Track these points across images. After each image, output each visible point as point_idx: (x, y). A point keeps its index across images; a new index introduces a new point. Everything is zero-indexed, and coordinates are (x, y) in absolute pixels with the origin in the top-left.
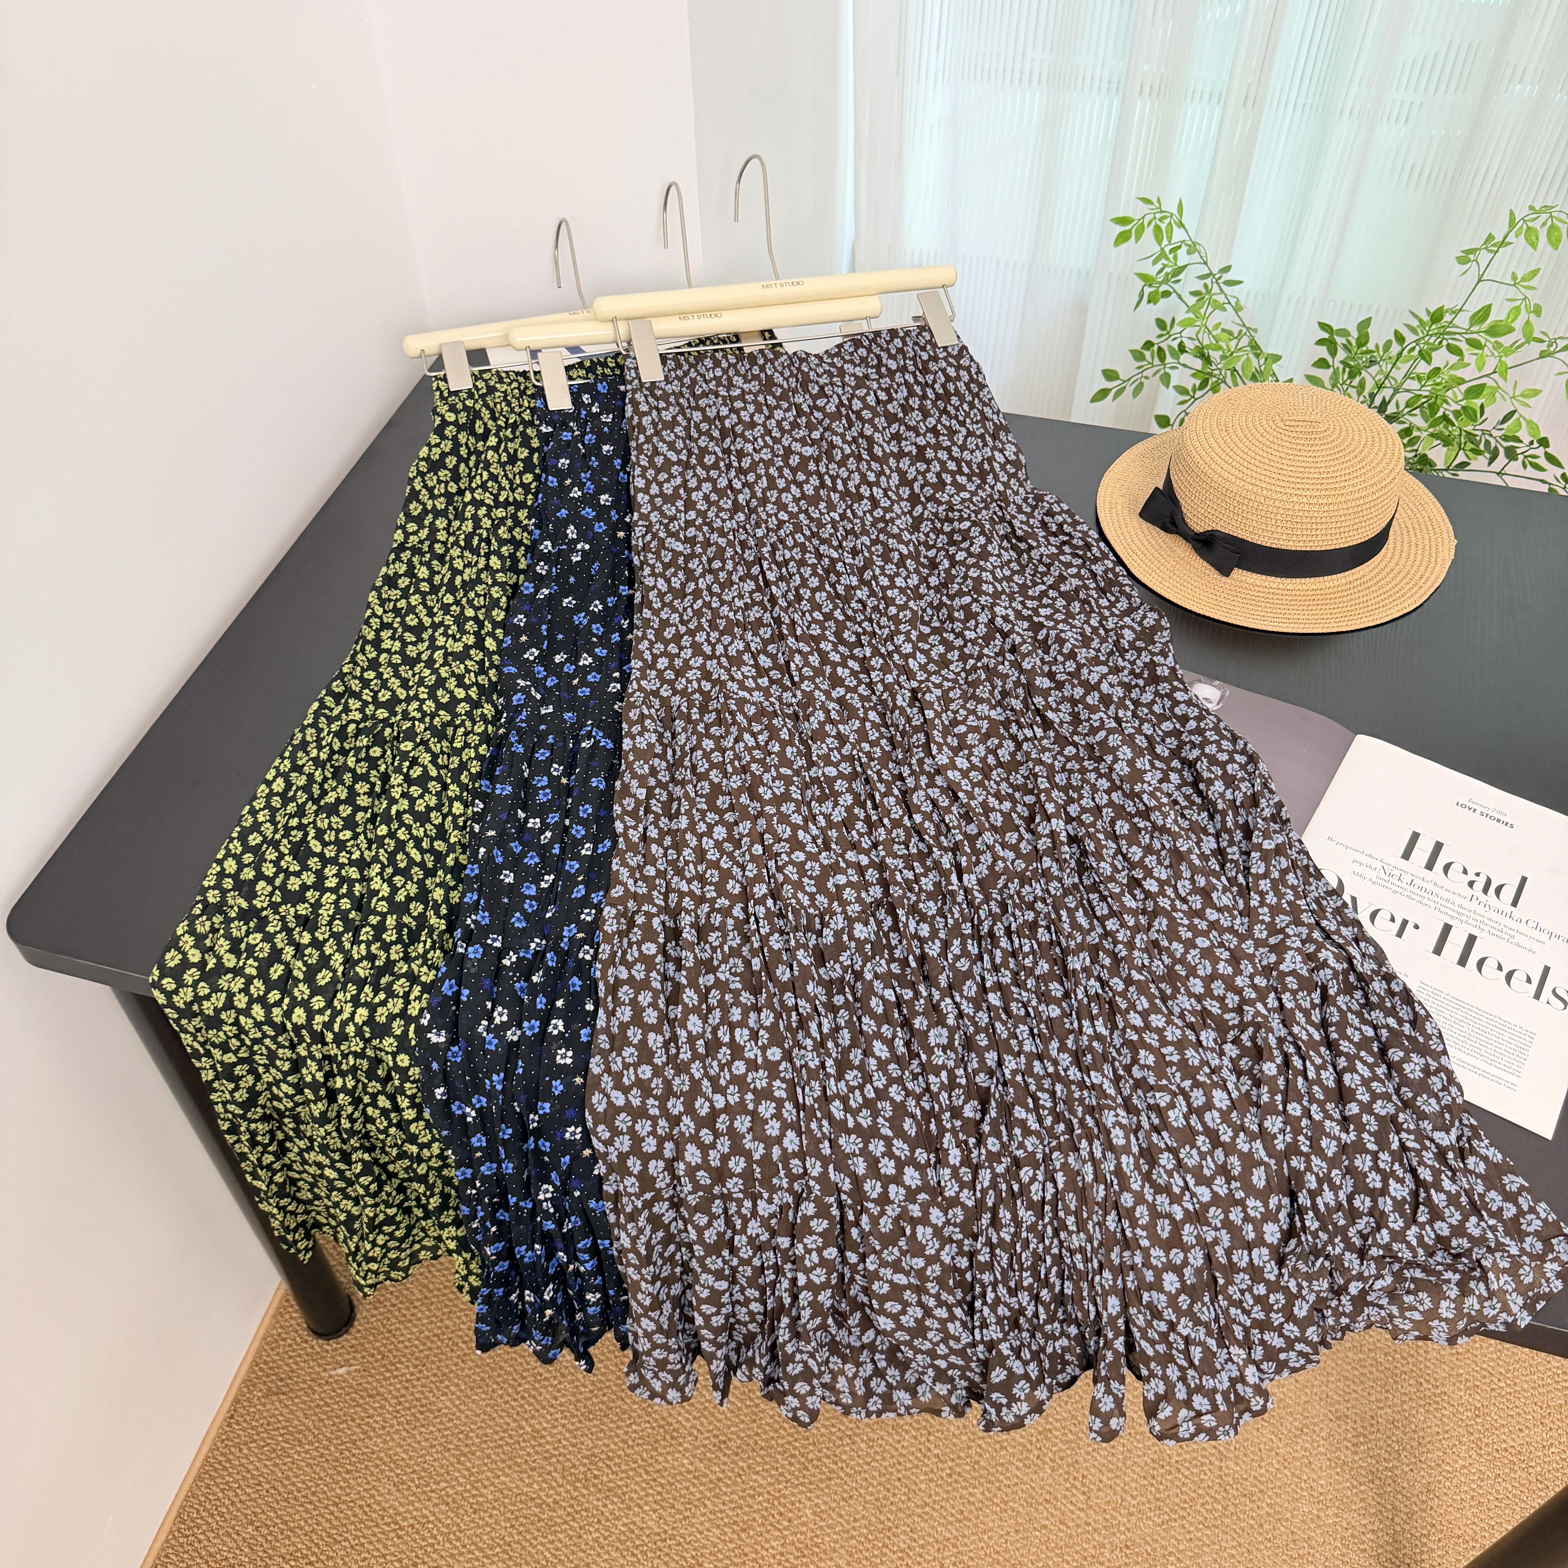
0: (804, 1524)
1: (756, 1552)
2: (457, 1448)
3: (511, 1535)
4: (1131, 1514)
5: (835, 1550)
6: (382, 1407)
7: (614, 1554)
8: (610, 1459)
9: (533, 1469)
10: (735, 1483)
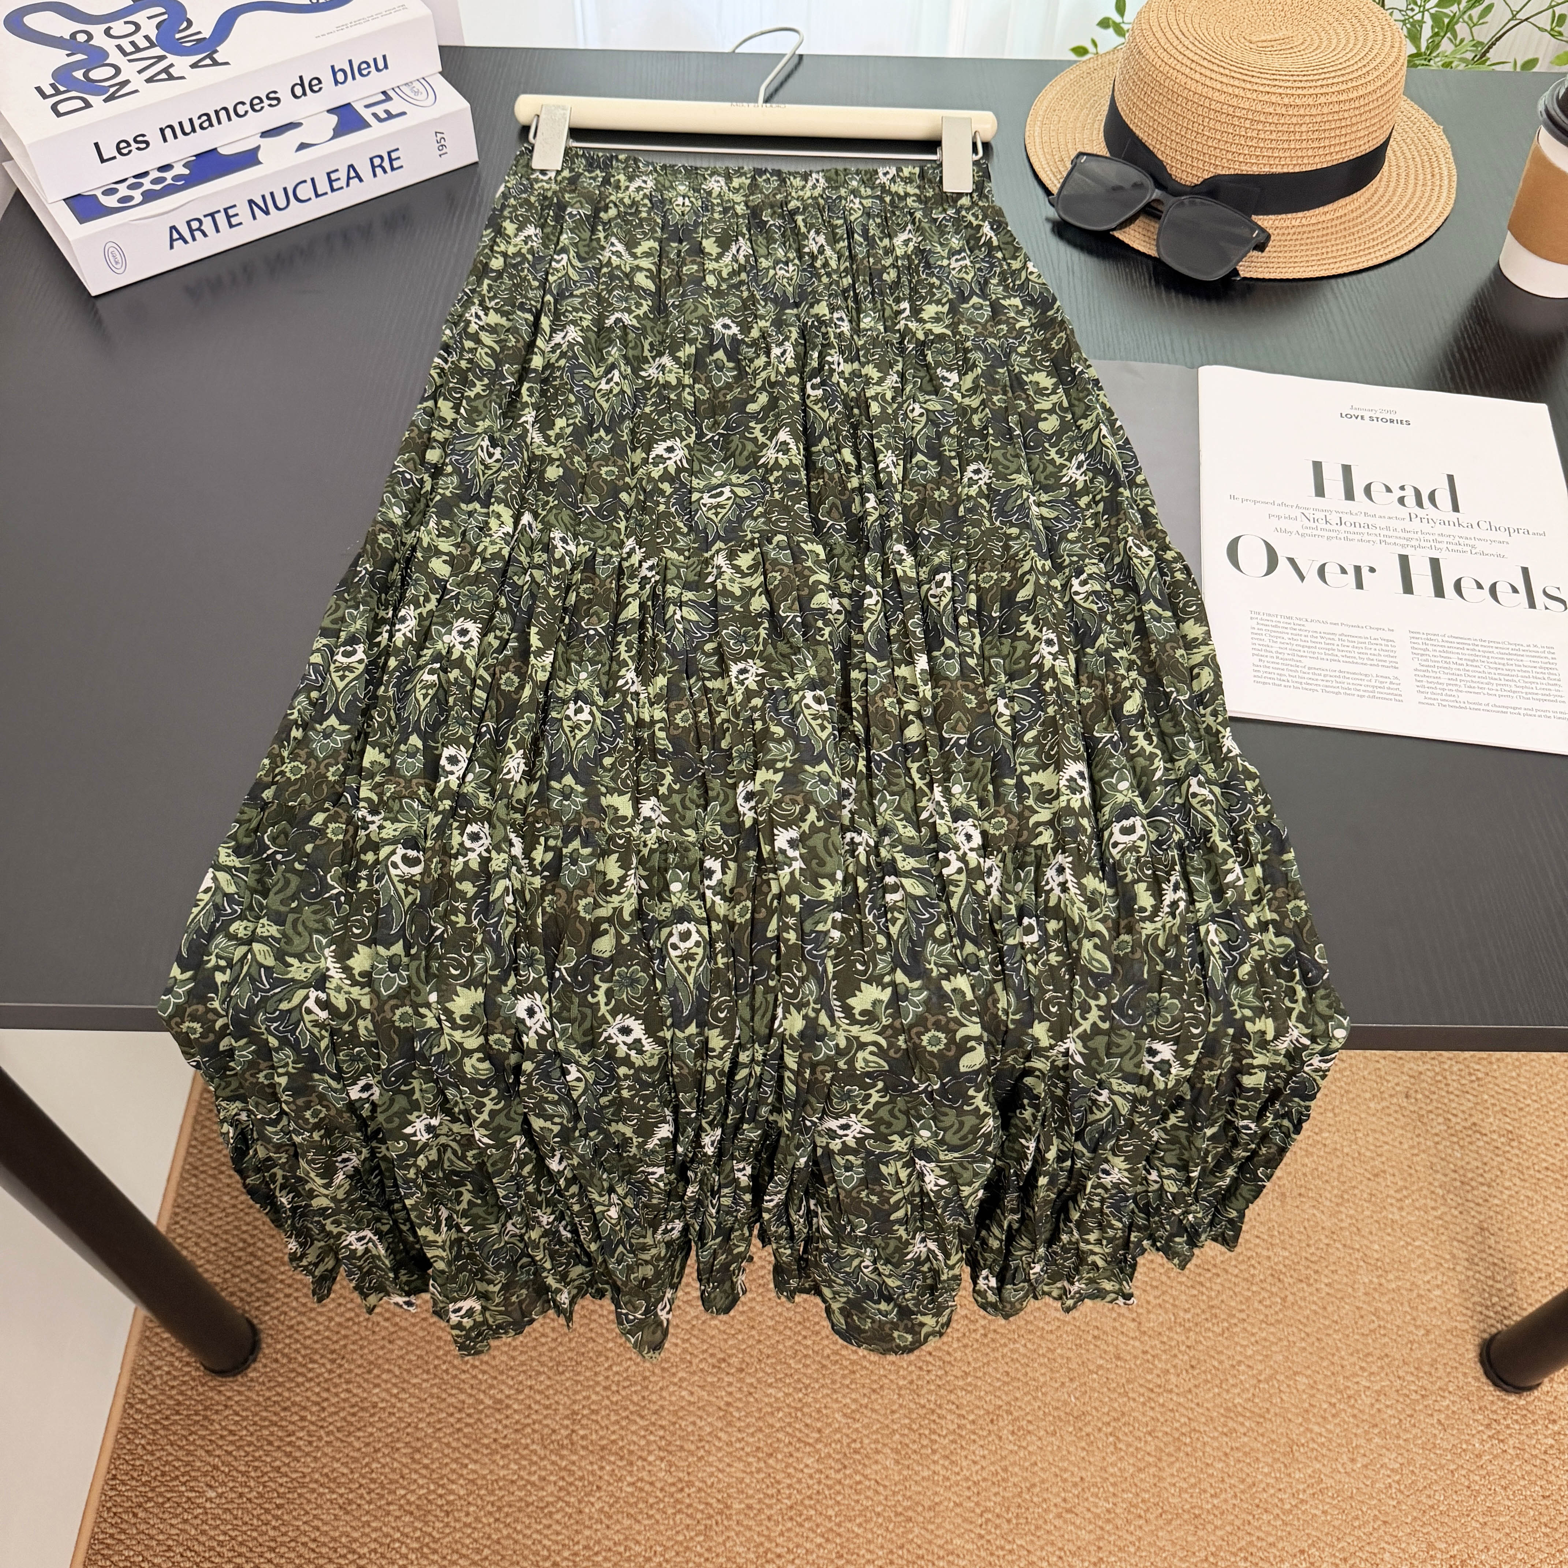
0: (838, 1430)
1: (789, 1476)
2: (407, 1444)
3: (498, 1530)
4: (1189, 1330)
5: (877, 1452)
6: (303, 1419)
7: (627, 1522)
8: (593, 1412)
9: (506, 1446)
10: (748, 1403)
